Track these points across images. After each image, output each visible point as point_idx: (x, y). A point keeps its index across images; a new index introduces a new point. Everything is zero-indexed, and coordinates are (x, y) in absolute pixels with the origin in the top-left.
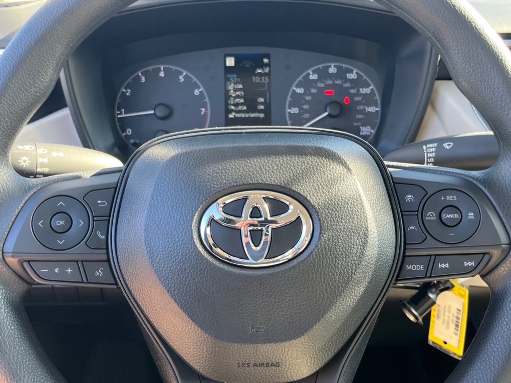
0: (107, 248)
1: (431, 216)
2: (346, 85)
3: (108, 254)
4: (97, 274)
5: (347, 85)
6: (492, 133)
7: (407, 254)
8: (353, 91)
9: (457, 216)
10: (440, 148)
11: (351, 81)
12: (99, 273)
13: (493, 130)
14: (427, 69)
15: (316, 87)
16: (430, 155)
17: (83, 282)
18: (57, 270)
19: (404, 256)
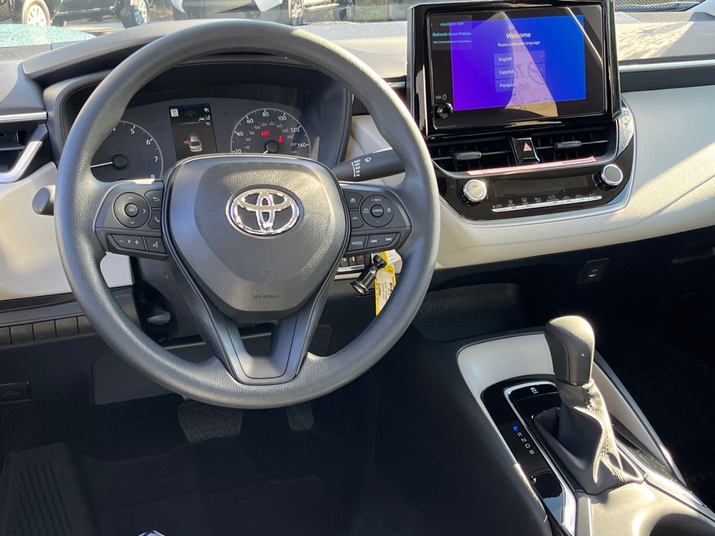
0: (161, 229)
1: (366, 211)
2: (278, 126)
3: (162, 232)
4: (154, 245)
5: (280, 126)
6: (391, 148)
7: (353, 233)
8: (285, 131)
9: (381, 210)
10: (362, 162)
11: (283, 122)
12: (156, 245)
13: (392, 146)
14: (346, 108)
15: (254, 130)
16: (357, 168)
17: (145, 251)
18: (129, 241)
19: (351, 236)
